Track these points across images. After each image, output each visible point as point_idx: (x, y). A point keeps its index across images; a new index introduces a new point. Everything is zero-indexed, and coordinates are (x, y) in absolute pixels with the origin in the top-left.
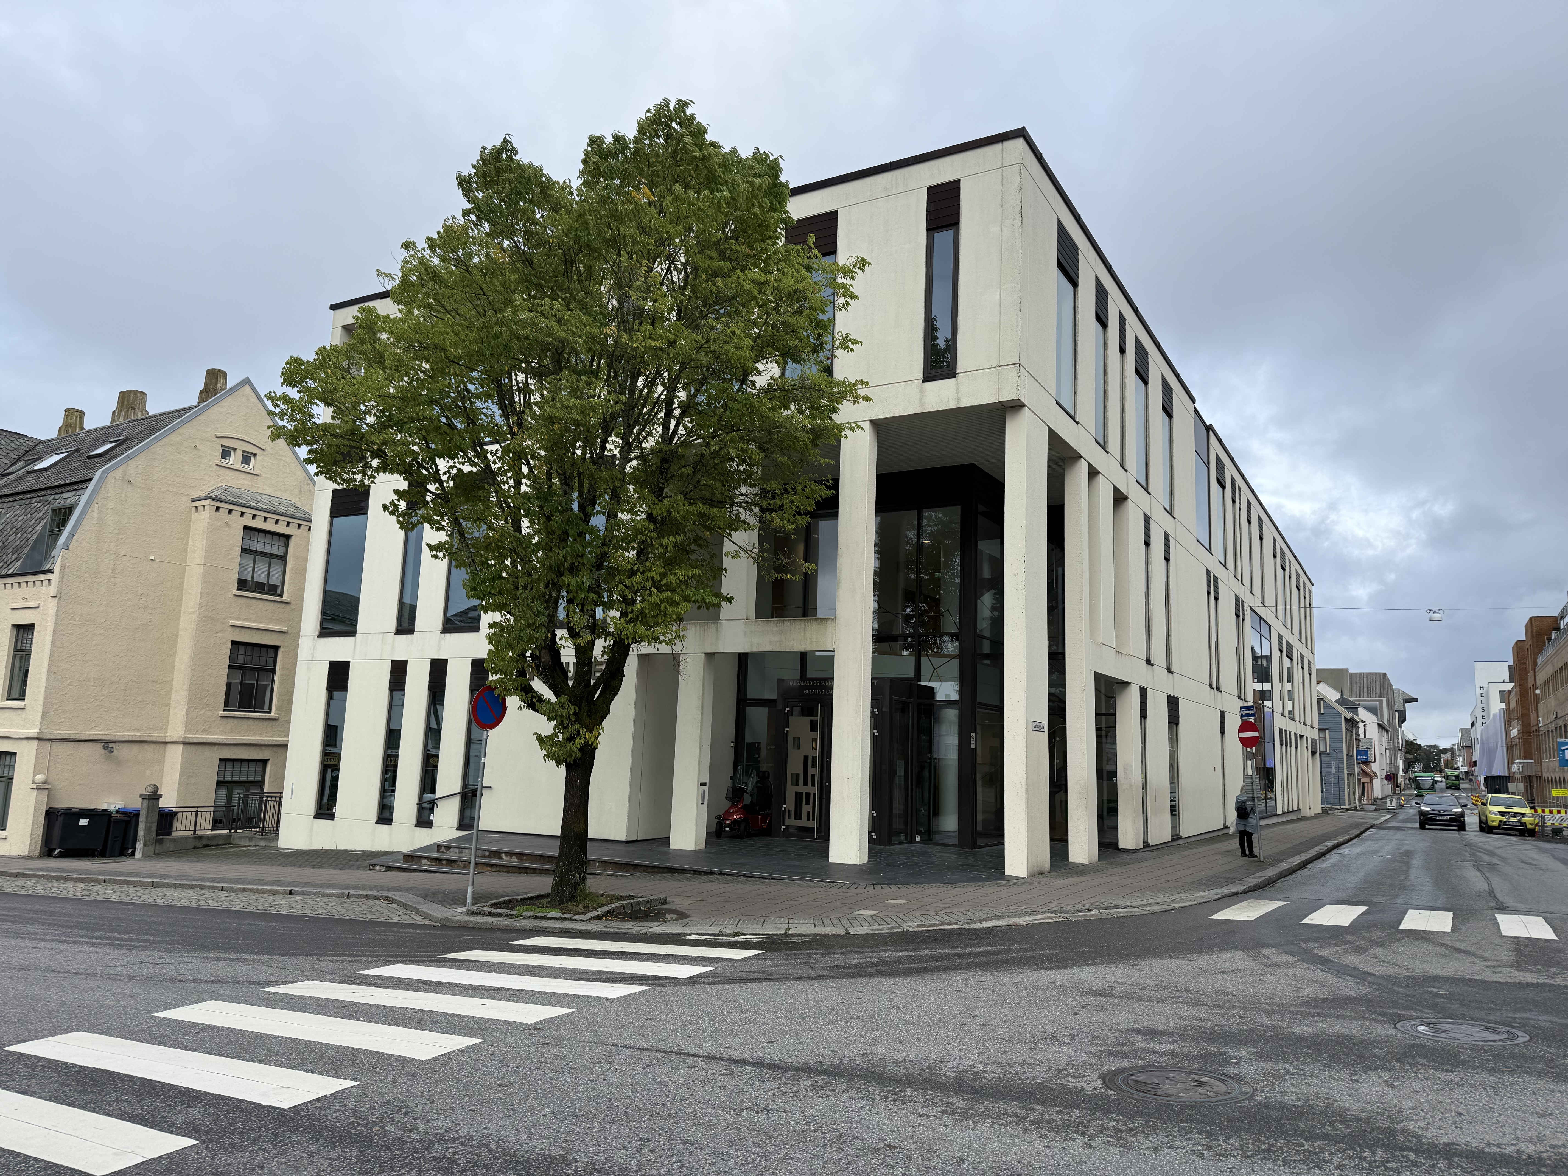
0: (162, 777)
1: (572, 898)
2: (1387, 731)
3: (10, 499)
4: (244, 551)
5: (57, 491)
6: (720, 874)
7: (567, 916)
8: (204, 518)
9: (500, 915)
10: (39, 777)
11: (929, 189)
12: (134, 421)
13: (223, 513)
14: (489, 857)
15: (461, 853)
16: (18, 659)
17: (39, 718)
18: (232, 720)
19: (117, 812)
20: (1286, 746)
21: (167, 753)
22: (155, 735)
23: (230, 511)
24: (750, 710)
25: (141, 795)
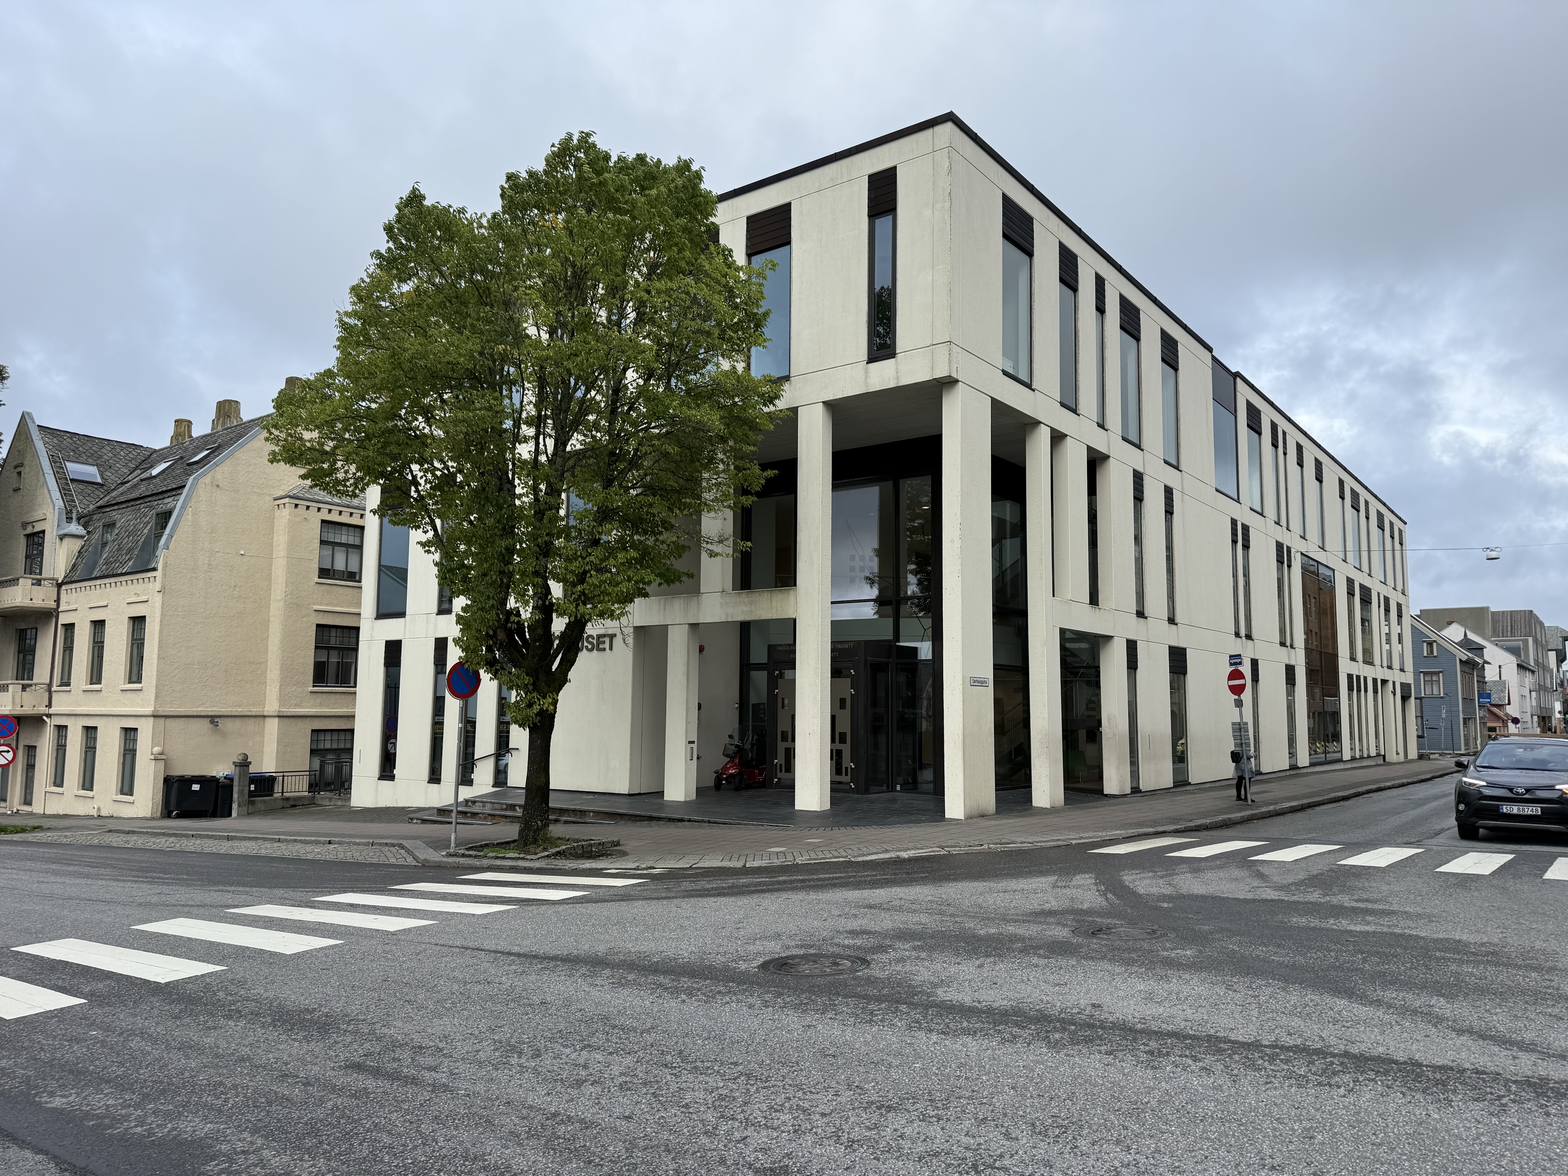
0: (263, 746)
1: (535, 841)
2: (1533, 672)
3: (124, 506)
4: (323, 542)
5: (160, 497)
6: (690, 820)
7: (522, 856)
8: (285, 514)
9: (470, 856)
10: (157, 749)
11: (870, 176)
12: (228, 428)
13: (302, 509)
14: (506, 809)
15: (484, 806)
16: (135, 646)
17: (153, 698)
18: (320, 695)
19: (225, 778)
20: (1359, 691)
21: (266, 726)
22: (255, 710)
23: (308, 507)
24: (753, 674)
25: (234, 763)
